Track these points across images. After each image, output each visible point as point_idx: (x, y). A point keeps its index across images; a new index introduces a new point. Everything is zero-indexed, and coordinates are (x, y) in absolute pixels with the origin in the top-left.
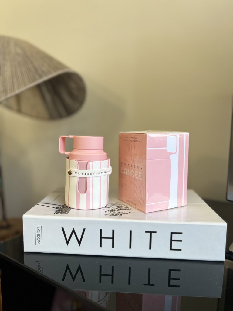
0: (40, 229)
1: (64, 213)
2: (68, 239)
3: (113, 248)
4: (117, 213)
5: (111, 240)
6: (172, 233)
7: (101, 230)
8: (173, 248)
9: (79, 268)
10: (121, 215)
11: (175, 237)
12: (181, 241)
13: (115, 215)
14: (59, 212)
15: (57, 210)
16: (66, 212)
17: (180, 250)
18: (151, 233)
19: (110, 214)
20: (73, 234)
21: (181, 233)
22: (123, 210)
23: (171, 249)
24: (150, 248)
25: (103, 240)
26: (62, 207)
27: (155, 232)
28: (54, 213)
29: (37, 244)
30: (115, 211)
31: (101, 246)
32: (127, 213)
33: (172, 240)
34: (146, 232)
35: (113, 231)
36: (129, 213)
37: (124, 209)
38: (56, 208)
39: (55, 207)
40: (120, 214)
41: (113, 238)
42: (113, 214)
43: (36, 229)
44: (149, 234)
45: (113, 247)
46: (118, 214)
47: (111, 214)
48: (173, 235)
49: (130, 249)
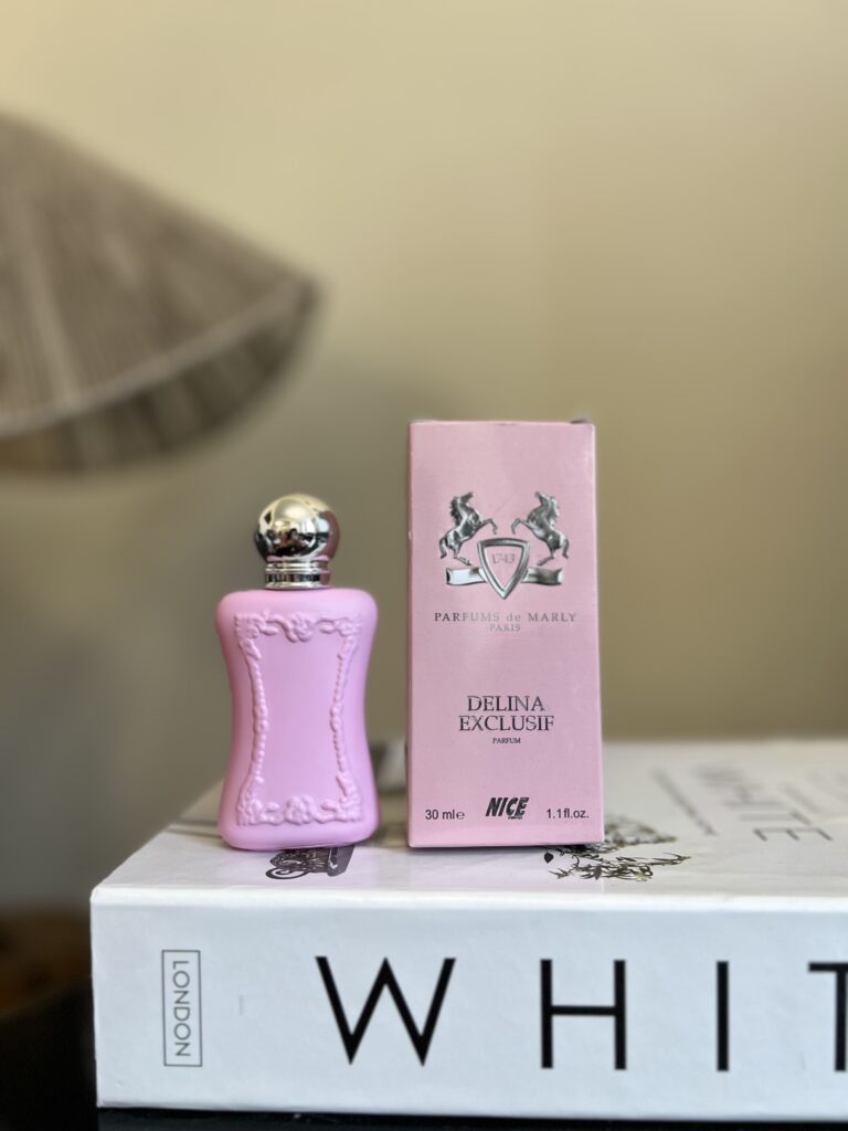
0: (191, 969)
2: (352, 1024)
3: (621, 1073)
4: (617, 864)
5: (609, 1021)
7: (546, 967)
10: (643, 871)
13: (612, 875)
18: (842, 971)
19: (577, 867)
24: (840, 1064)
25: (558, 1022)
29: (172, 1059)
31: (547, 1061)
32: (672, 862)
34: (816, 967)
35: (620, 968)
36: (681, 859)
40: (636, 870)
41: (618, 1011)
42: (598, 869)
43: (170, 971)
44: (831, 979)
46: (624, 867)
49: (723, 1074)
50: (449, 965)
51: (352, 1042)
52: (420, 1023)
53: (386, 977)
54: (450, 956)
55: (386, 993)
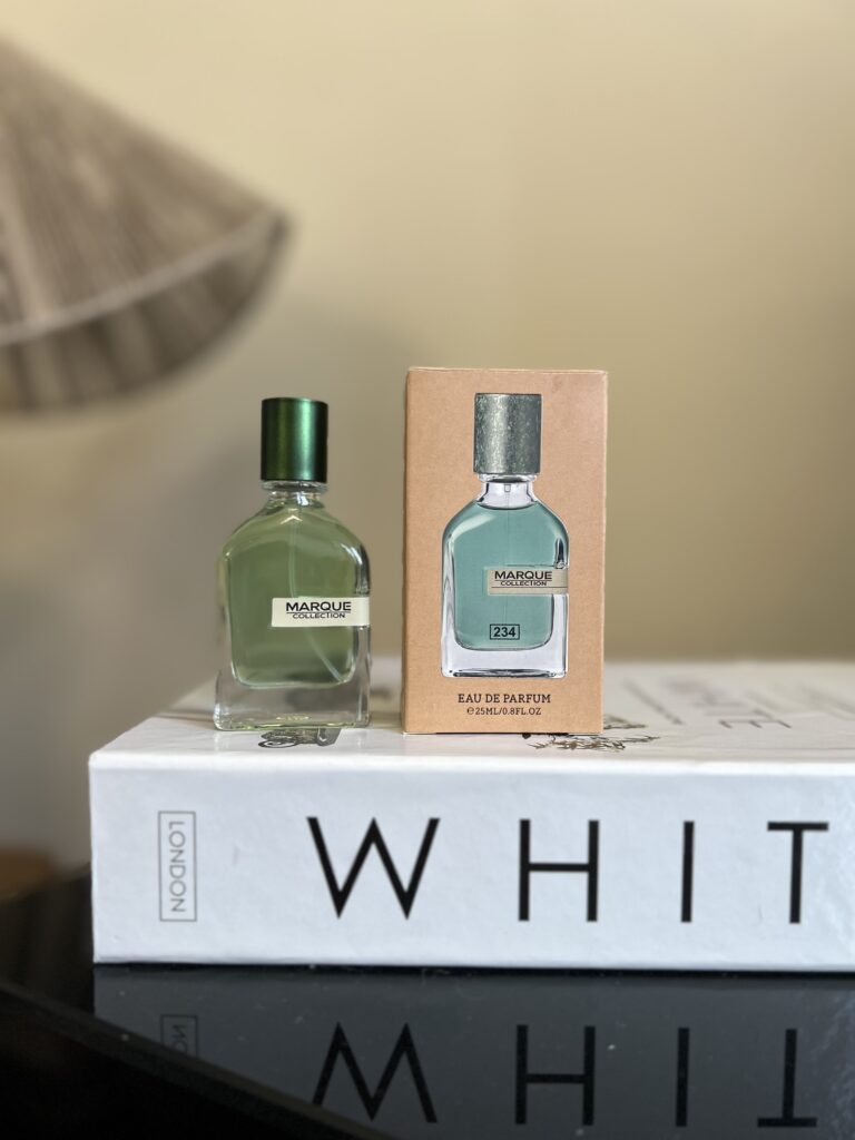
1: (309, 743)
2: (341, 882)
3: (592, 924)
4: (591, 740)
5: (582, 878)
7: (525, 826)
14: (283, 741)
16: (323, 740)
18: (798, 829)
20: (373, 851)
24: (795, 916)
25: (534, 877)
28: (261, 744)
29: (168, 914)
31: (524, 914)
32: (643, 740)
34: (774, 826)
35: (594, 827)
36: (651, 738)
41: (591, 868)
43: (166, 832)
44: (787, 836)
45: (592, 915)
49: (686, 925)
50: (433, 824)
51: (340, 898)
52: (406, 883)
53: (373, 836)
54: (435, 816)
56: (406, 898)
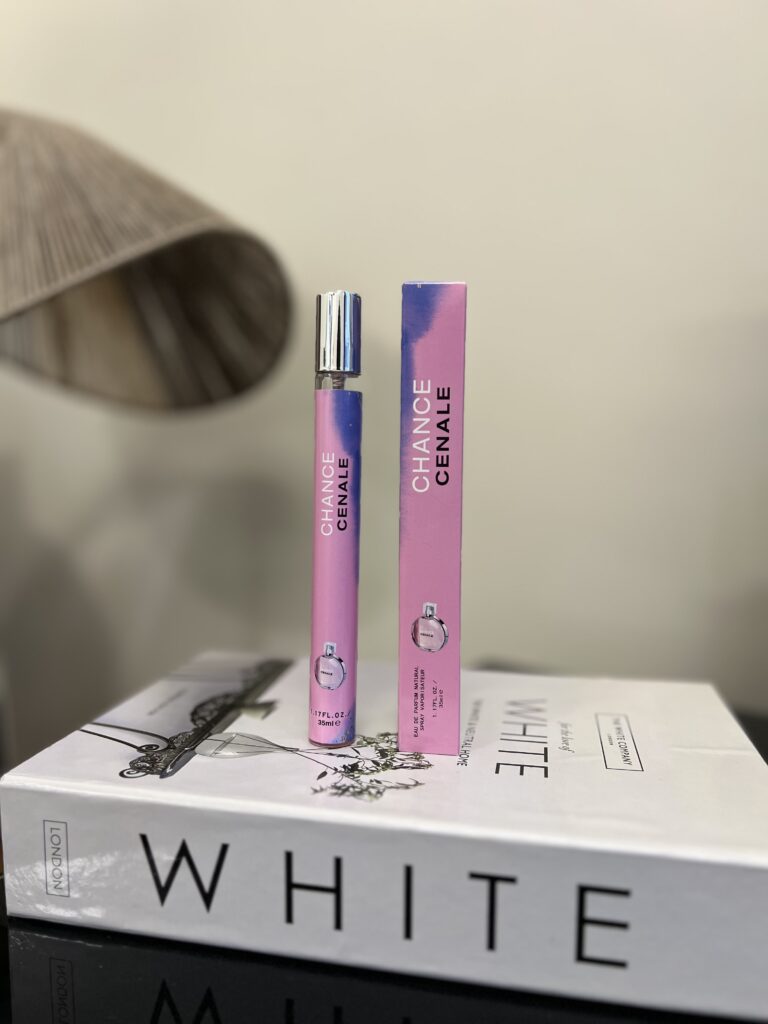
0: (61, 833)
1: (156, 773)
2: (163, 879)
3: (338, 933)
4: (365, 785)
5: (330, 898)
6: (583, 891)
7: (289, 856)
8: (589, 952)
9: (208, 1002)
10: (379, 792)
11: (596, 906)
12: (623, 926)
13: (354, 794)
14: (139, 769)
15: (139, 759)
16: (169, 770)
17: (621, 965)
18: (493, 880)
19: (335, 787)
20: (184, 863)
21: (625, 893)
22: (396, 768)
23: (581, 957)
24: (491, 945)
25: (297, 894)
26: (163, 745)
27: (511, 880)
28: (122, 774)
29: (51, 890)
30: (361, 771)
31: (289, 919)
32: (407, 787)
33: (582, 921)
34: (474, 876)
35: (338, 862)
36: (417, 784)
37: (401, 766)
38: (140, 749)
39: (139, 745)
40: (373, 791)
41: (337, 891)
42: (347, 789)
43: (48, 834)
44: (484, 885)
45: (338, 925)
46: (368, 787)
47: (339, 788)
48: (590, 898)
49: (407, 943)
50: (224, 848)
51: (163, 892)
52: (207, 885)
53: (184, 851)
54: (226, 842)
55: (184, 864)
56: (207, 898)
